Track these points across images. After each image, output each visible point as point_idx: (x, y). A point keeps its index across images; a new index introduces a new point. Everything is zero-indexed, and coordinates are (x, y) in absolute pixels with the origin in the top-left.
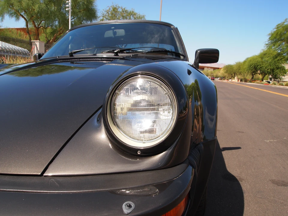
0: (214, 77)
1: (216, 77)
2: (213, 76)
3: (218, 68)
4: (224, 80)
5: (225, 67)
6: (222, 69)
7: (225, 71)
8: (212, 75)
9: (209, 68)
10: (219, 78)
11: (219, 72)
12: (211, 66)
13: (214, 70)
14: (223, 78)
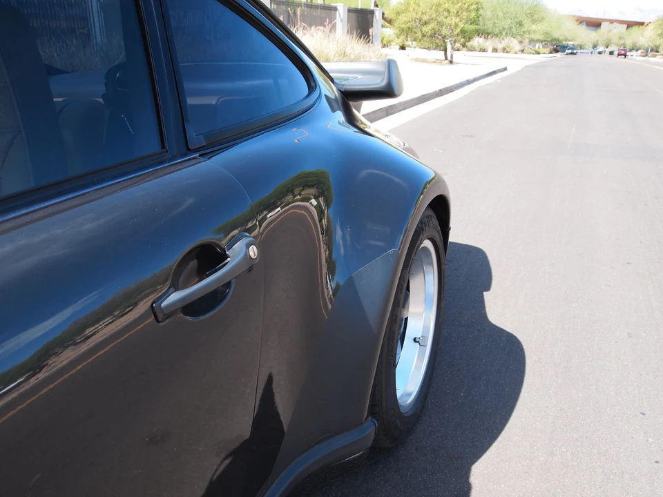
0: (628, 47)
1: (631, 47)
2: (624, 45)
3: (642, 24)
4: (655, 56)
5: (658, 21)
6: (651, 27)
7: (660, 31)
8: (622, 42)
9: (615, 24)
10: (640, 51)
11: (643, 36)
12: (621, 19)
13: (629, 29)
14: (652, 50)
